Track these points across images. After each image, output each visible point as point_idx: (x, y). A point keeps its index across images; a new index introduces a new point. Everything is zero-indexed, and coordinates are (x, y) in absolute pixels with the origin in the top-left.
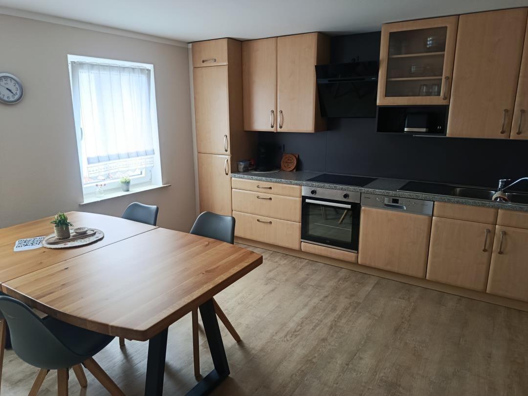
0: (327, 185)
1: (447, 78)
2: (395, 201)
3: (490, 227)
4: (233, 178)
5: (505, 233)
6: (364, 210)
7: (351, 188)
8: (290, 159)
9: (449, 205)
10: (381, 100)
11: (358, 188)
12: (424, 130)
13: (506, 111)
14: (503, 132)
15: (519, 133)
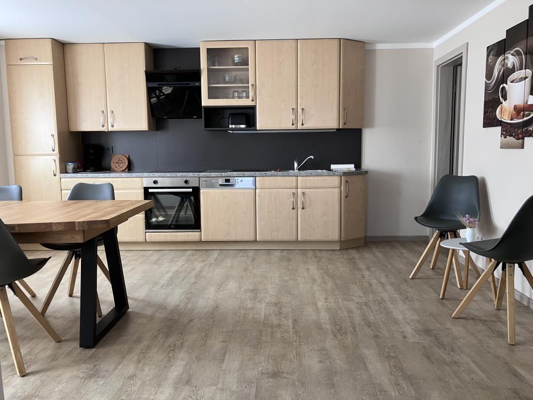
0: (168, 174)
1: (252, 85)
2: (228, 181)
3: (294, 191)
4: (62, 180)
5: (304, 193)
6: (203, 193)
7: (191, 174)
8: (121, 159)
9: (266, 178)
10: (206, 102)
11: (196, 174)
12: (243, 126)
13: (293, 109)
14: (293, 124)
15: (303, 125)
